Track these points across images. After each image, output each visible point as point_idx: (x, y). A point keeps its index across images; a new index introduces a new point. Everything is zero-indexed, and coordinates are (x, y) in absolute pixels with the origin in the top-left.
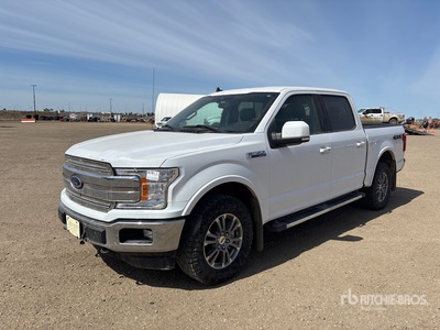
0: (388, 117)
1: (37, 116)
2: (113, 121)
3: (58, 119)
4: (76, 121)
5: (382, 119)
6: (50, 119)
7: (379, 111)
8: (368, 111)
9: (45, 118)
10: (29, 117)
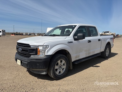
0: (111, 34)
1: (14, 34)
2: (35, 35)
3: (20, 35)
4: (25, 35)
5: (109, 34)
6: (18, 35)
7: (108, 32)
8: (105, 32)
9: (17, 35)
10: (12, 34)
